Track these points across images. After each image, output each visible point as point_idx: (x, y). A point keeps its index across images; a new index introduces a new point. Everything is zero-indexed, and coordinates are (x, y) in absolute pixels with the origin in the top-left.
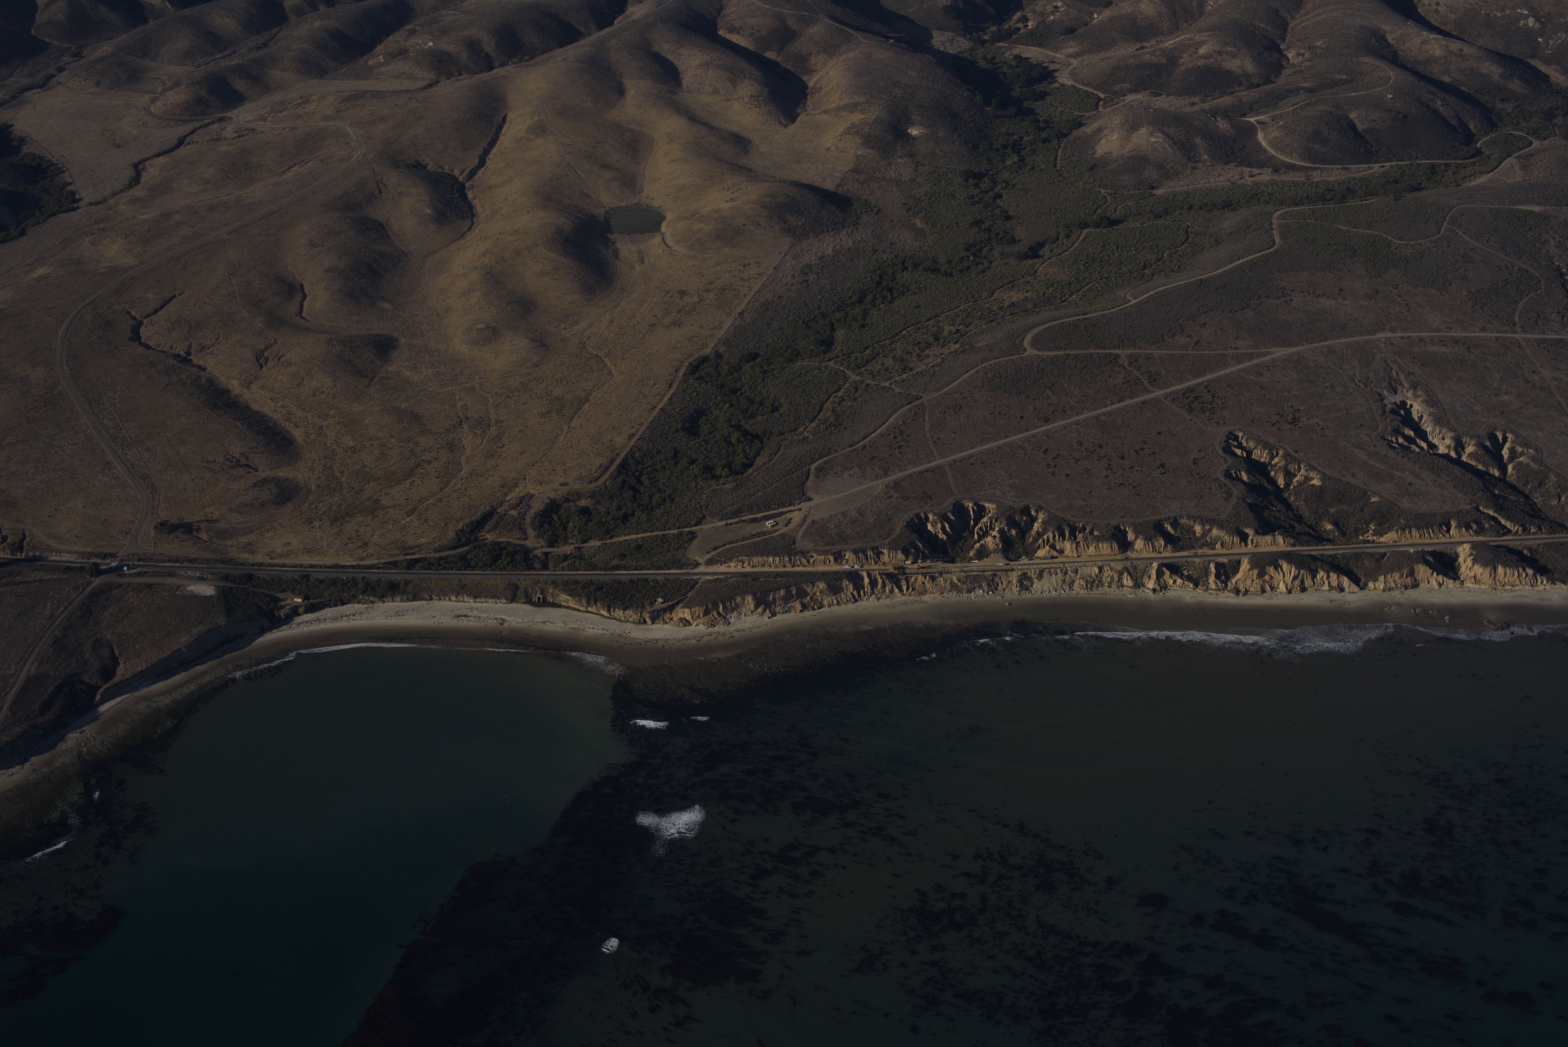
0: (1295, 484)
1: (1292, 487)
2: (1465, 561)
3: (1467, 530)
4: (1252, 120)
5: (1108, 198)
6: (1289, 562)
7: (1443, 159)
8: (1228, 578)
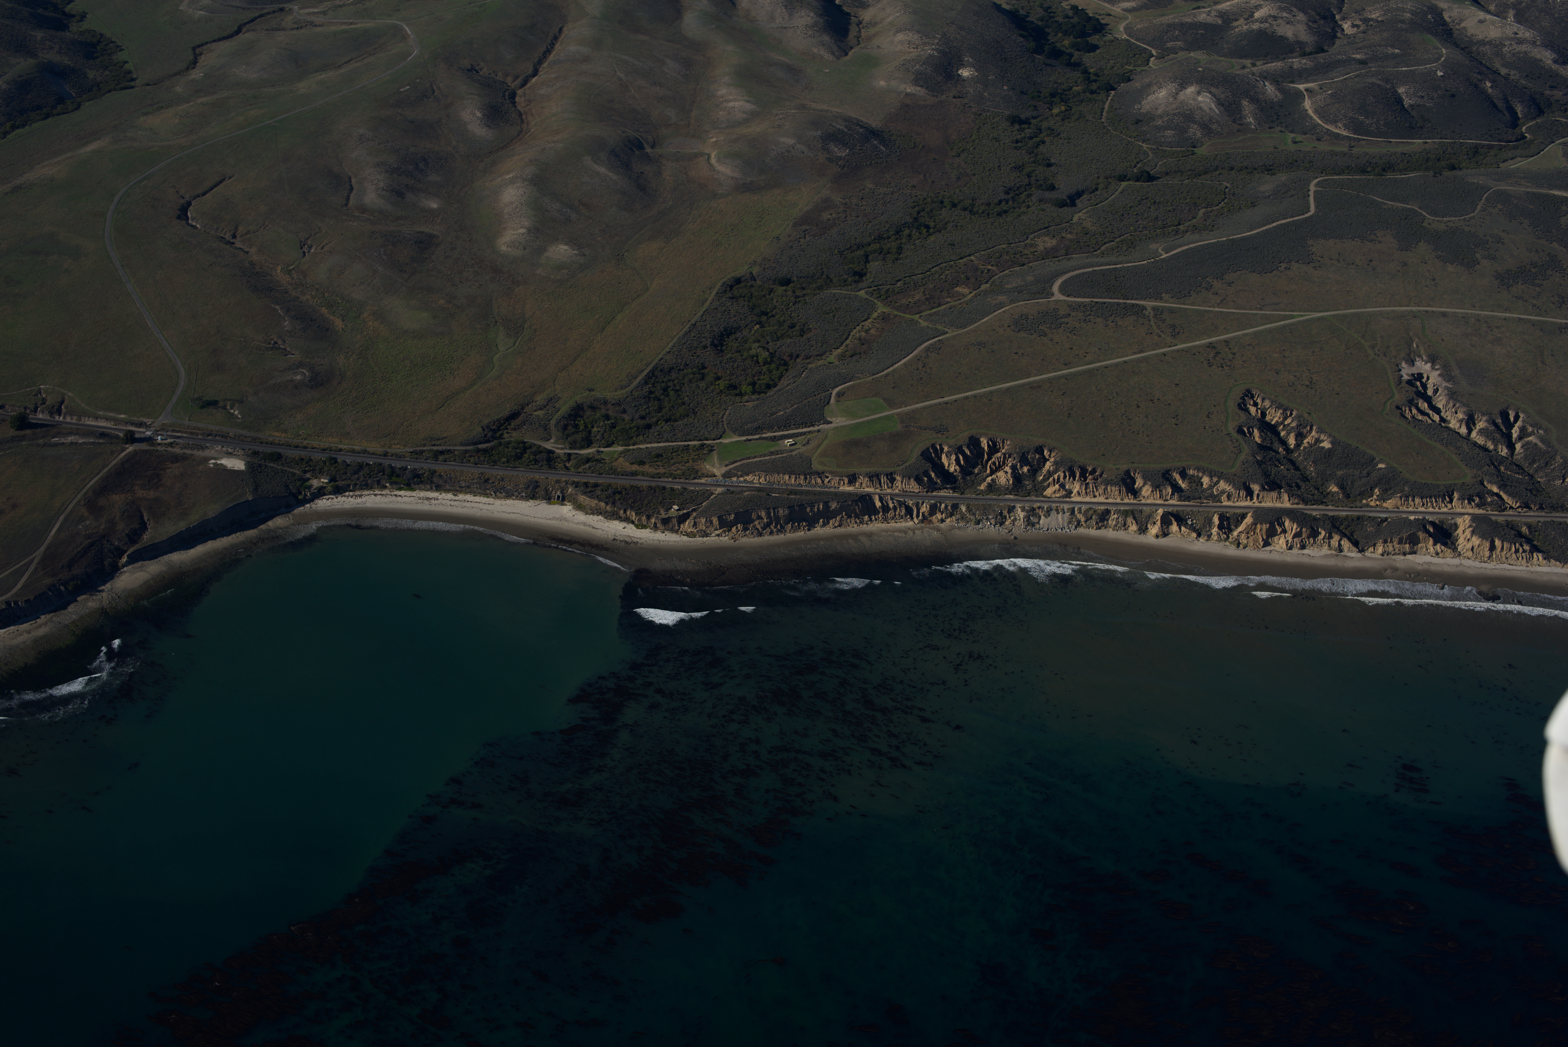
0: (1306, 445)
1: (1302, 448)
2: (1464, 532)
3: (1469, 503)
4: (1302, 87)
5: (1150, 153)
6: (1293, 520)
7: (1486, 140)
8: (1231, 530)
